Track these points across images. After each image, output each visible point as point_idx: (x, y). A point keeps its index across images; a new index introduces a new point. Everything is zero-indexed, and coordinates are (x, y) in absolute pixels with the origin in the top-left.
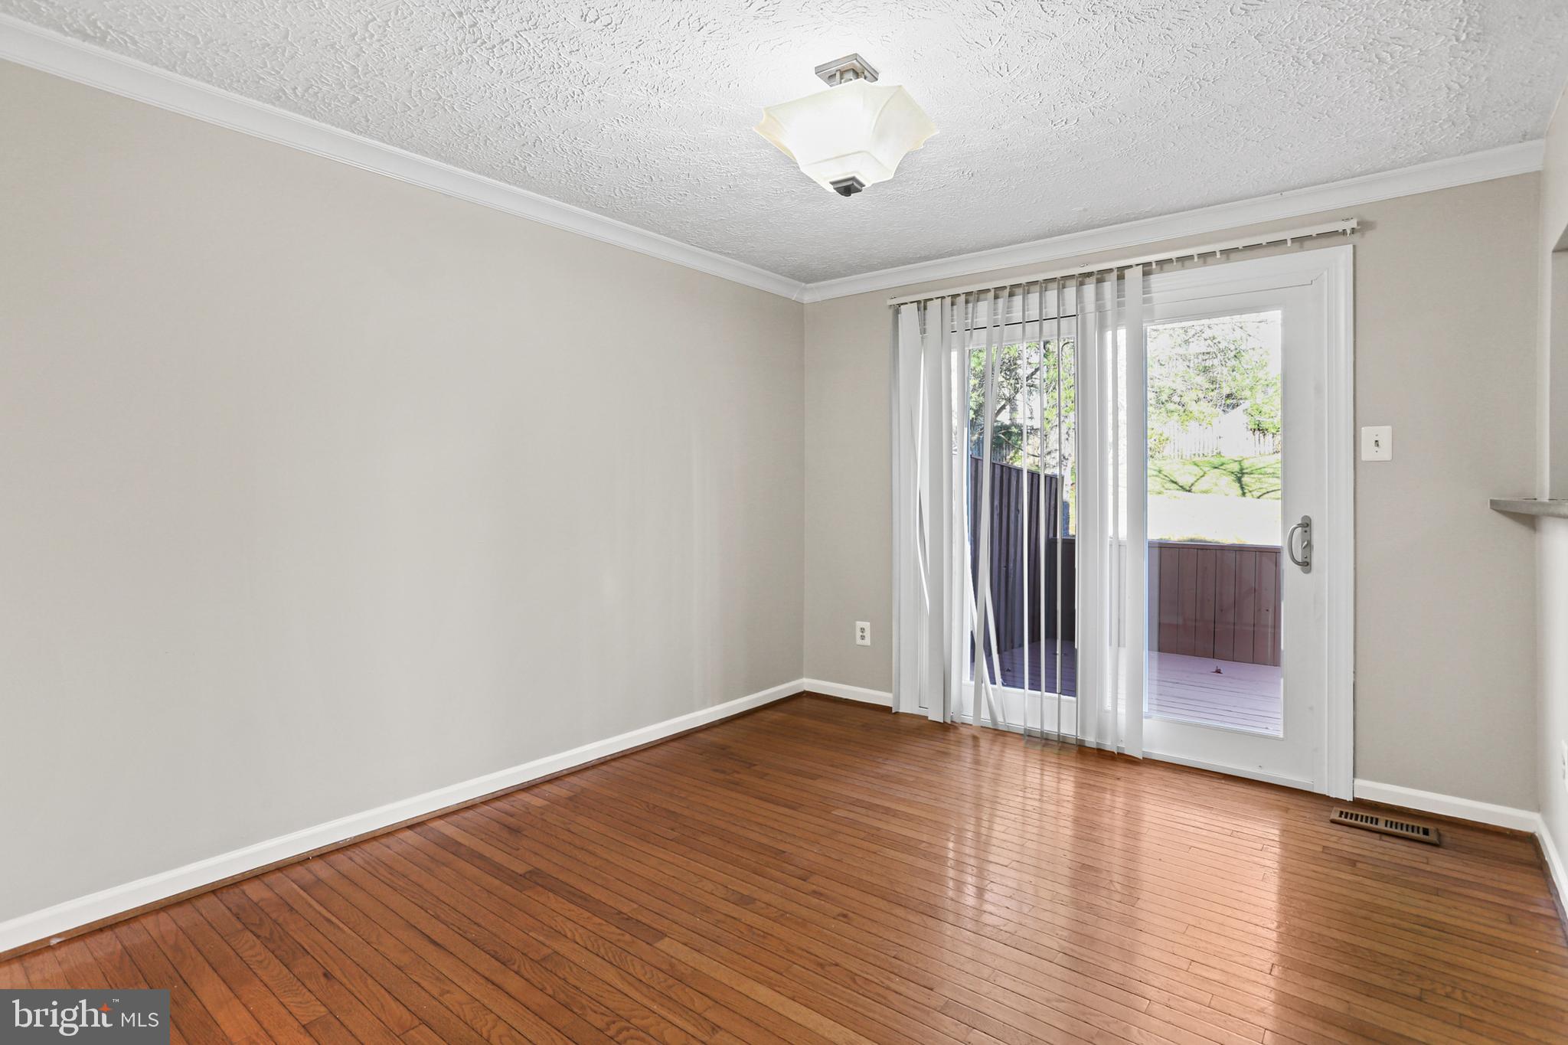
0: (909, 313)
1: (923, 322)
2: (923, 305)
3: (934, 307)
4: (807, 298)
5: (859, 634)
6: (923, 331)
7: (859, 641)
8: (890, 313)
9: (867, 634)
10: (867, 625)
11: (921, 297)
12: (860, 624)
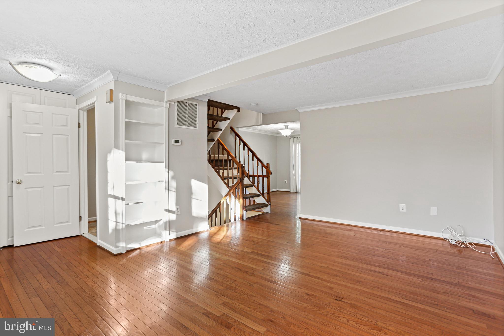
0: (292, 139)
1: (294, 140)
2: (294, 138)
3: (295, 139)
4: (277, 136)
5: (285, 182)
6: (294, 141)
7: (285, 183)
8: (289, 139)
9: (286, 182)
10: (286, 181)
11: (293, 137)
12: (285, 181)
